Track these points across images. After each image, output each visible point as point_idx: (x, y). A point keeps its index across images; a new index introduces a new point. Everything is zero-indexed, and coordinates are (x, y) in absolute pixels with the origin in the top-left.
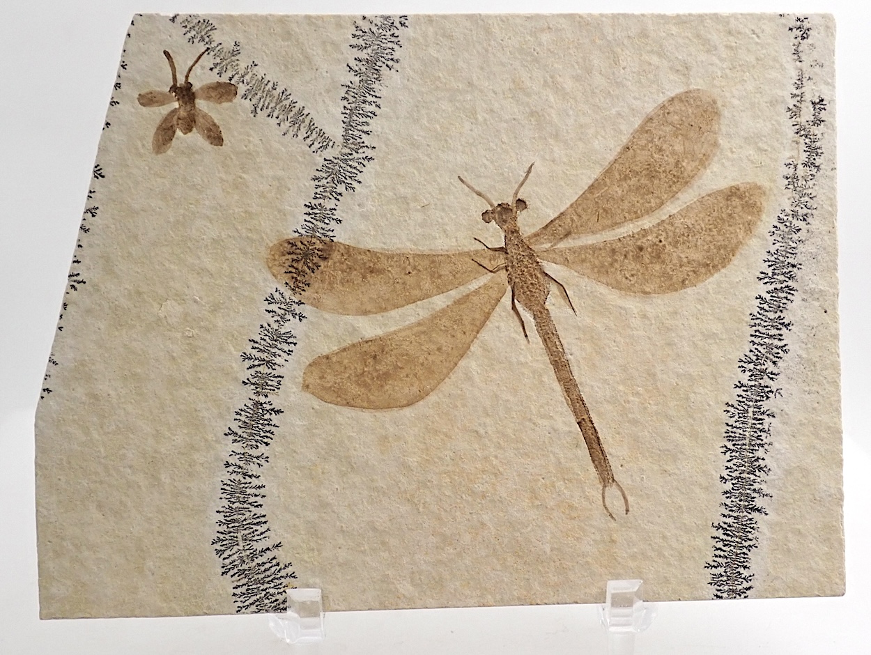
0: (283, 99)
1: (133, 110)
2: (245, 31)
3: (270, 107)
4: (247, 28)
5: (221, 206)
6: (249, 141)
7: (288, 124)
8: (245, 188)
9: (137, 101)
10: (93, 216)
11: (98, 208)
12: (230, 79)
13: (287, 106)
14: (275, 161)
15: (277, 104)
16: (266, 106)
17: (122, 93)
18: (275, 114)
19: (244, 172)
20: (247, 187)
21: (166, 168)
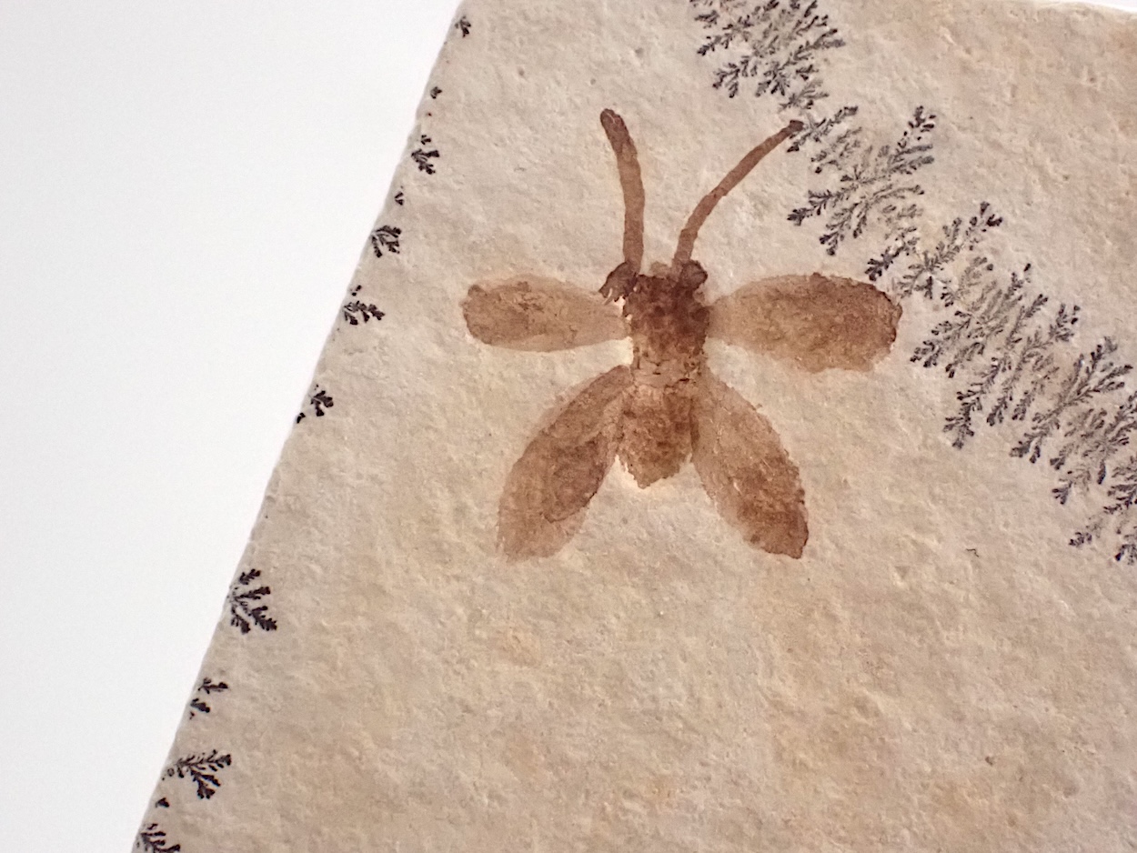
0: (1093, 383)
1: (436, 352)
2: (965, 69)
3: (1032, 410)
4: (977, 53)
5: (759, 824)
6: (923, 554)
7: (1099, 497)
8: (874, 756)
9: (459, 312)
10: (205, 793)
11: (228, 759)
12: (875, 269)
13: (1109, 419)
14: (1022, 653)
15: (1063, 403)
16: (1012, 405)
17: (400, 272)
18: (1050, 448)
19: (879, 685)
20: (885, 750)
21: (546, 625)
